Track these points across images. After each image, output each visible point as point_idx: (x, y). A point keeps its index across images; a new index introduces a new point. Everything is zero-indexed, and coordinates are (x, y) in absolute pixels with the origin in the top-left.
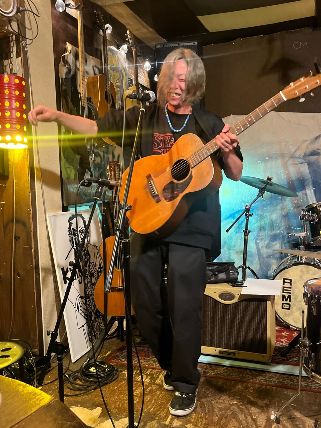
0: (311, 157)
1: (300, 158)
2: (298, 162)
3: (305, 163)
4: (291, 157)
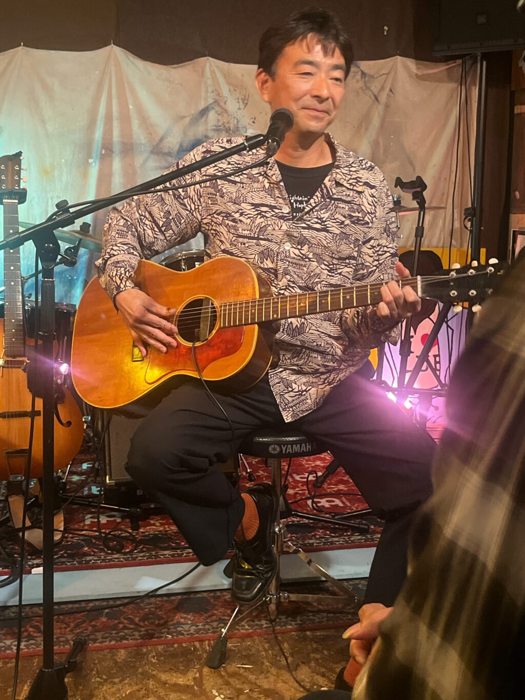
1: (171, 156)
2: (167, 165)
4: (152, 152)
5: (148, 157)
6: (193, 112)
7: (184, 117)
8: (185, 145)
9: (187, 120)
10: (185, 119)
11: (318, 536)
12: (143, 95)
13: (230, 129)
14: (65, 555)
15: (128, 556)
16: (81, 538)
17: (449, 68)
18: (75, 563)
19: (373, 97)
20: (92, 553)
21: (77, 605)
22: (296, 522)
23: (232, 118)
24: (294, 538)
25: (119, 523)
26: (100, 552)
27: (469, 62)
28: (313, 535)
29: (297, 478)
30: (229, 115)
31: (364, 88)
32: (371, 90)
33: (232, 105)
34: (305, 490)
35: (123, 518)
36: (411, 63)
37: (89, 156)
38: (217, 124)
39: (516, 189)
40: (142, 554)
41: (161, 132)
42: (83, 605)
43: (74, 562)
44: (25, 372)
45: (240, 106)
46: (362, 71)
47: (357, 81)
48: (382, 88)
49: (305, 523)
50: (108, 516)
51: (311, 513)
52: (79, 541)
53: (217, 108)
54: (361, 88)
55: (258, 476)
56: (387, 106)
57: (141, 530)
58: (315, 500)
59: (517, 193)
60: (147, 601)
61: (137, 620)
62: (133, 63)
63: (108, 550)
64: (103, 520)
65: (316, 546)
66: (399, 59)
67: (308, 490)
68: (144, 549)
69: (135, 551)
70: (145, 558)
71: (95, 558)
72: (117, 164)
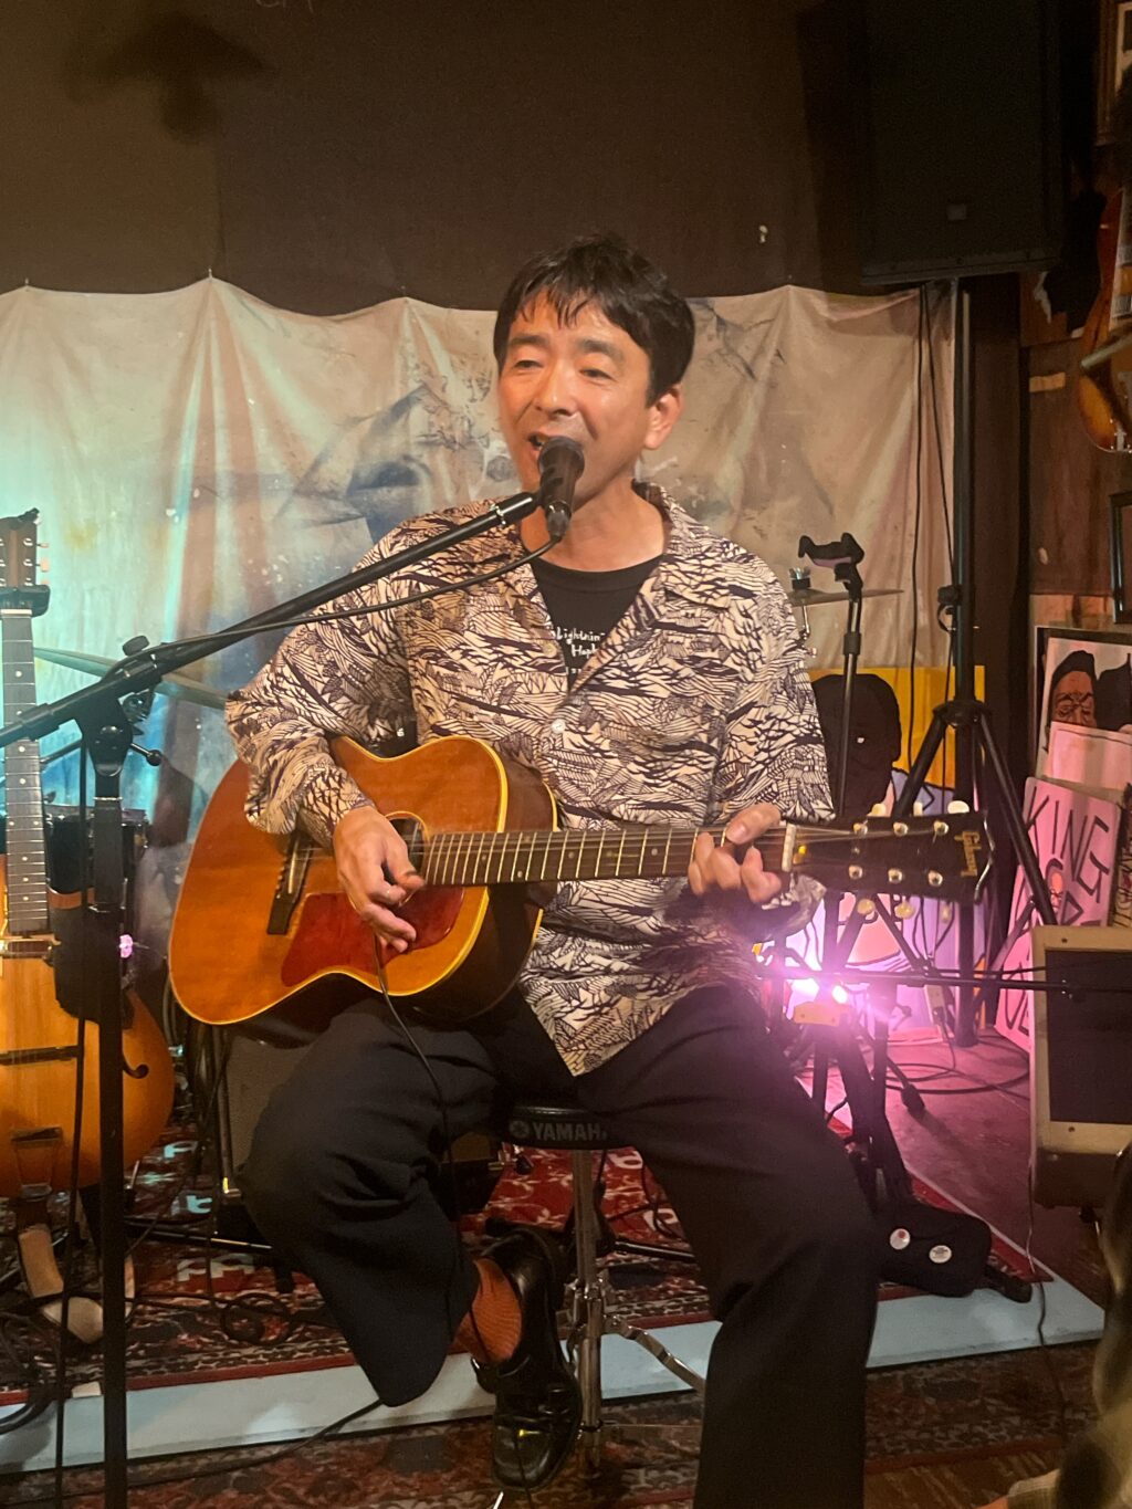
0: (379, 491)
1: (336, 499)
2: (327, 516)
3: (358, 517)
4: (296, 492)
5: (289, 502)
6: (378, 409)
7: (359, 420)
8: (363, 474)
9: (367, 425)
10: (363, 423)
11: (671, 1292)
12: (275, 376)
13: (455, 442)
14: (141, 1352)
15: (275, 1349)
16: (173, 1313)
17: (896, 306)
18: (162, 1369)
19: (743, 370)
20: (198, 1346)
21: (172, 1465)
22: (623, 1263)
23: (457, 419)
24: (621, 1298)
25: (250, 1277)
26: (215, 1344)
27: (933, 294)
28: (661, 1291)
29: (619, 1162)
30: (451, 413)
31: (724, 351)
32: (738, 356)
33: (458, 393)
34: (636, 1189)
35: (258, 1265)
36: (817, 300)
37: (168, 504)
38: (427, 432)
39: (1041, 546)
40: (304, 1346)
41: (314, 450)
42: (186, 1463)
43: (160, 1367)
44: (50, 965)
45: (474, 395)
46: (719, 318)
47: (710, 339)
48: (761, 351)
49: (642, 1264)
50: (226, 1263)
51: (653, 1241)
52: (168, 1320)
53: (426, 399)
54: (718, 351)
55: (537, 1162)
56: (772, 385)
57: (299, 1291)
58: (660, 1211)
59: (1043, 552)
60: (320, 1449)
61: (301, 1492)
62: (254, 314)
63: (230, 1339)
64: (218, 1271)
65: (670, 1313)
66: (792, 290)
67: (645, 1189)
68: (307, 1334)
69: (290, 1339)
70: (310, 1354)
71: (205, 1358)
72: (225, 518)
